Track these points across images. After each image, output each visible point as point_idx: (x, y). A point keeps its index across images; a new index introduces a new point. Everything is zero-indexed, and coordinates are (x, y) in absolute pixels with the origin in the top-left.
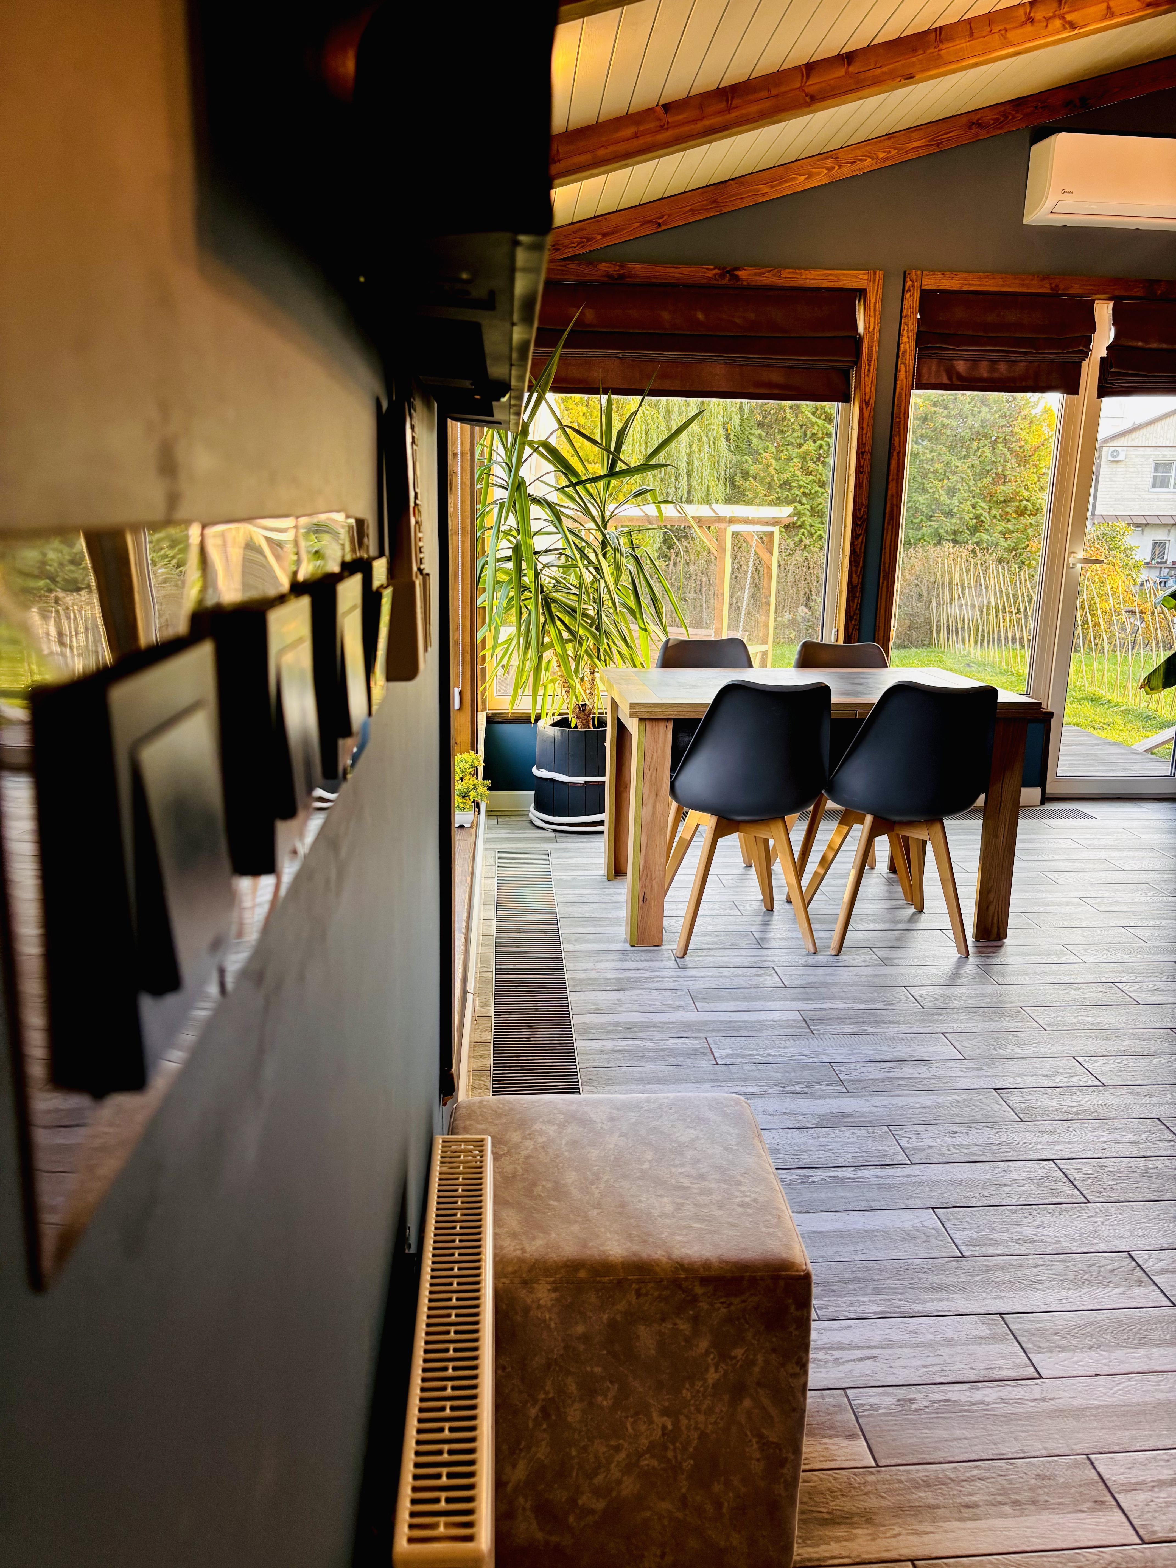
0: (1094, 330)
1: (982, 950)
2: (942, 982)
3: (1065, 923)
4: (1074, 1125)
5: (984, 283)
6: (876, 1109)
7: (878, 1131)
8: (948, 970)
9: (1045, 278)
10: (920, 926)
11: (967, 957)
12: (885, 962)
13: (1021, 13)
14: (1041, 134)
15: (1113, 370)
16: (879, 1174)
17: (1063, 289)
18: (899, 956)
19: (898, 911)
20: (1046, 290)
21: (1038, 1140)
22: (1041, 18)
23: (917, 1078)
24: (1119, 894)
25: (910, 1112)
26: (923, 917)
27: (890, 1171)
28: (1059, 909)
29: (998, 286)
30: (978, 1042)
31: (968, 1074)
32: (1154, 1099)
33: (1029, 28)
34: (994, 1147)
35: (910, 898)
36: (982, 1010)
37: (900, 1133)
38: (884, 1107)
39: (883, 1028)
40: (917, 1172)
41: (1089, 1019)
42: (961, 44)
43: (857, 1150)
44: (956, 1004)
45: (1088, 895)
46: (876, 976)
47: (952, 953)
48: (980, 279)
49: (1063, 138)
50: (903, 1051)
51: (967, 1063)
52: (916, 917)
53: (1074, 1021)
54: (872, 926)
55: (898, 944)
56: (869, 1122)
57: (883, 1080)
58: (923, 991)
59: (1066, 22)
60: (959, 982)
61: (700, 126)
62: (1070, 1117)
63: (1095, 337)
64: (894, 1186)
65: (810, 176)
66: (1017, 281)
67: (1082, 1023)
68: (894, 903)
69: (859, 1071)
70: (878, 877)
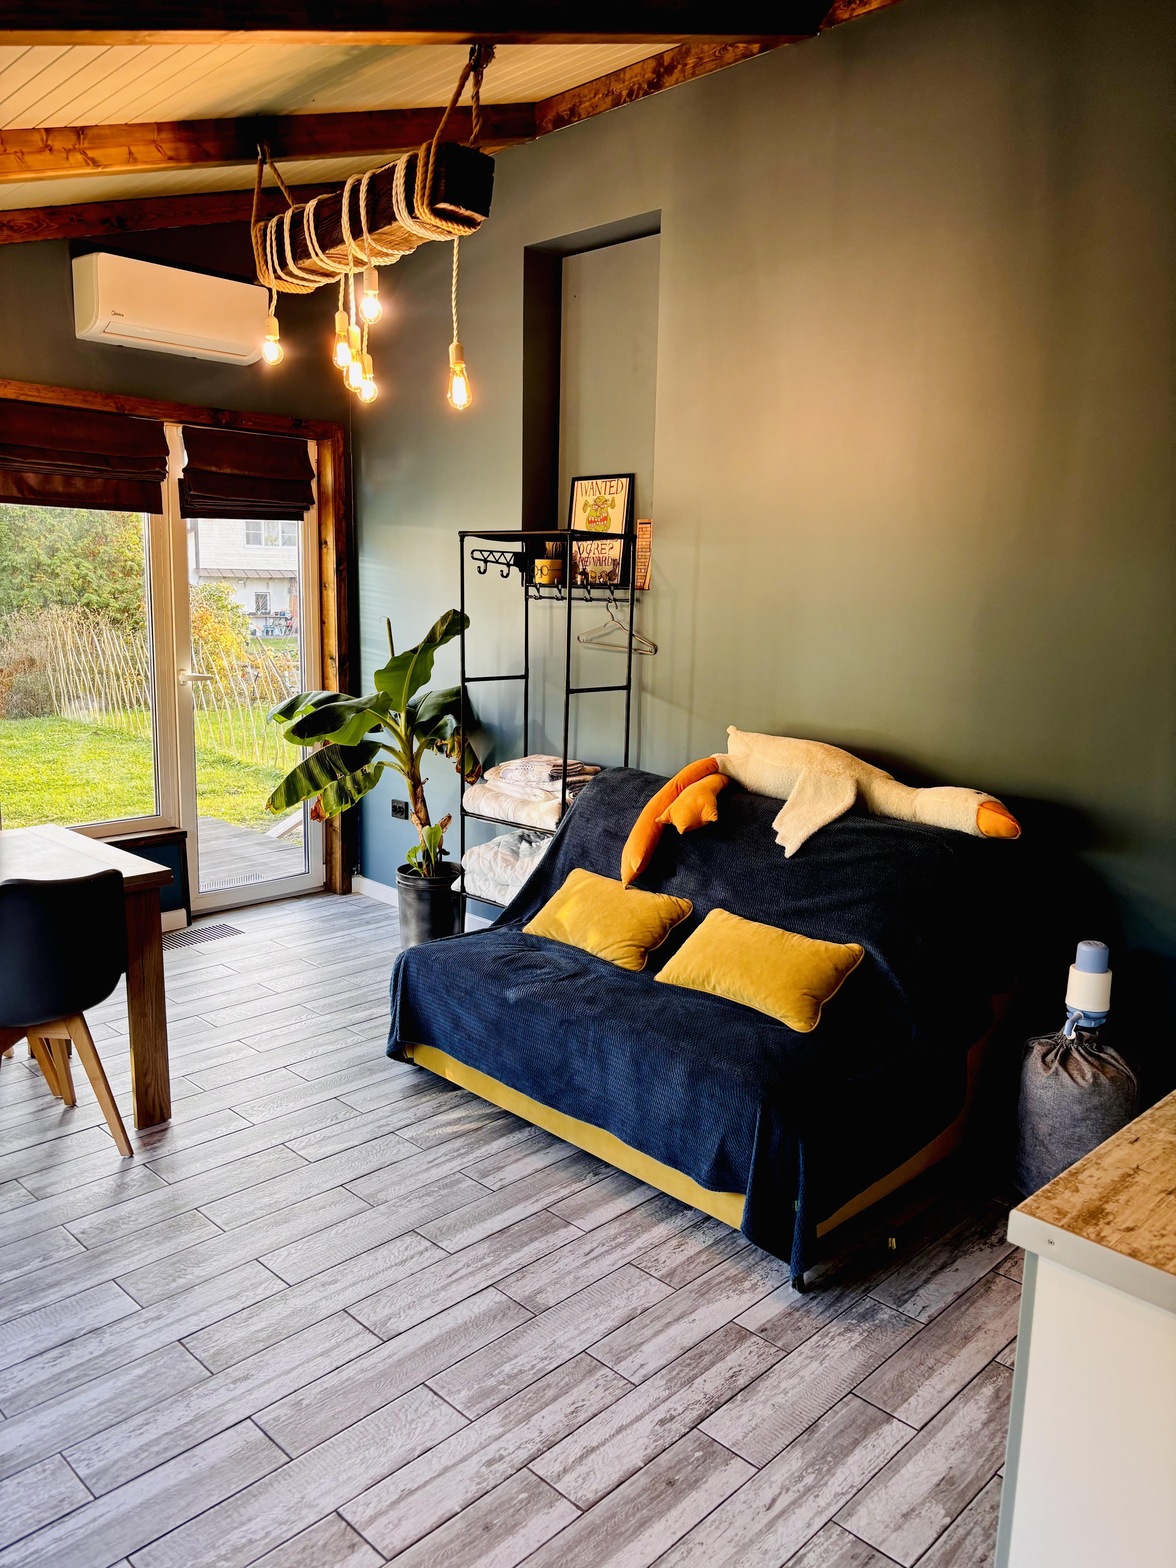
0: (168, 453)
1: (147, 1140)
2: (107, 1202)
3: (229, 1077)
4: (267, 1356)
5: (42, 394)
6: (43, 1432)
7: (50, 1466)
8: (111, 1183)
9: (108, 396)
10: (73, 1127)
11: (131, 1156)
12: (37, 1195)
13: (37, 139)
14: (81, 248)
15: (192, 493)
16: (57, 1535)
17: (129, 410)
18: (54, 1179)
19: (46, 1113)
20: (111, 408)
21: (232, 1395)
22: (60, 147)
23: (89, 1360)
24: (276, 1026)
25: (86, 1417)
26: (77, 1112)
27: (70, 1524)
28: (220, 1060)
29: (58, 399)
30: (154, 1277)
31: (148, 1330)
32: (338, 1285)
33: (47, 156)
34: (186, 1429)
35: (58, 1092)
36: (154, 1228)
37: (75, 1456)
38: (54, 1423)
39: (41, 1299)
40: (102, 1510)
41: (266, 1200)
43: (25, 1508)
44: (125, 1229)
45: (248, 1034)
46: (27, 1220)
47: (114, 1156)
48: (38, 390)
50: (70, 1325)
51: (147, 1314)
52: (68, 1116)
53: (252, 1208)
54: (16, 1145)
55: (50, 1162)
56: (38, 1456)
57: (48, 1381)
58: (85, 1224)
59: (89, 158)
60: (125, 1195)
62: (261, 1346)
63: (170, 459)
64: (77, 1546)
66: (80, 397)
67: (261, 1209)
68: (41, 1101)
69: (17, 1379)
70: (18, 1068)
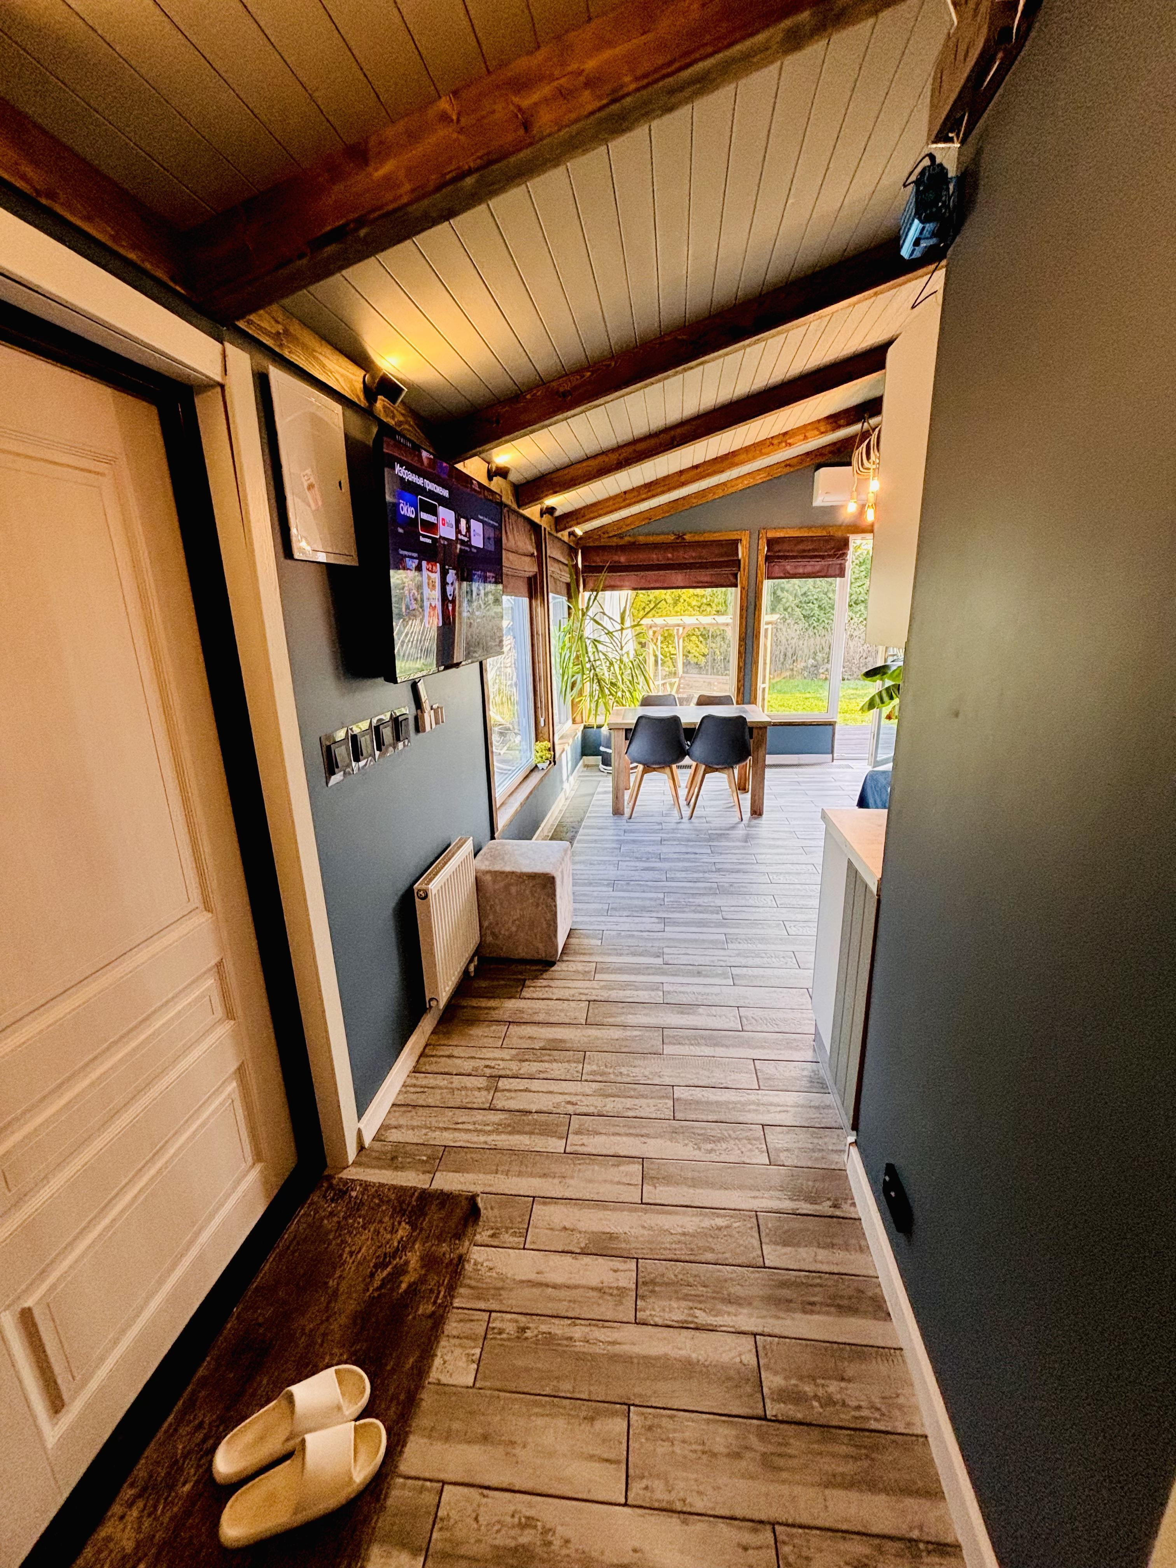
0: (849, 549)
1: (751, 819)
2: (725, 829)
8: (731, 825)
11: (741, 821)
13: (768, 442)
14: (818, 467)
17: (833, 533)
20: (825, 534)
33: (771, 447)
42: (743, 457)
49: (823, 470)
58: (715, 832)
61: (639, 498)
65: (714, 494)
